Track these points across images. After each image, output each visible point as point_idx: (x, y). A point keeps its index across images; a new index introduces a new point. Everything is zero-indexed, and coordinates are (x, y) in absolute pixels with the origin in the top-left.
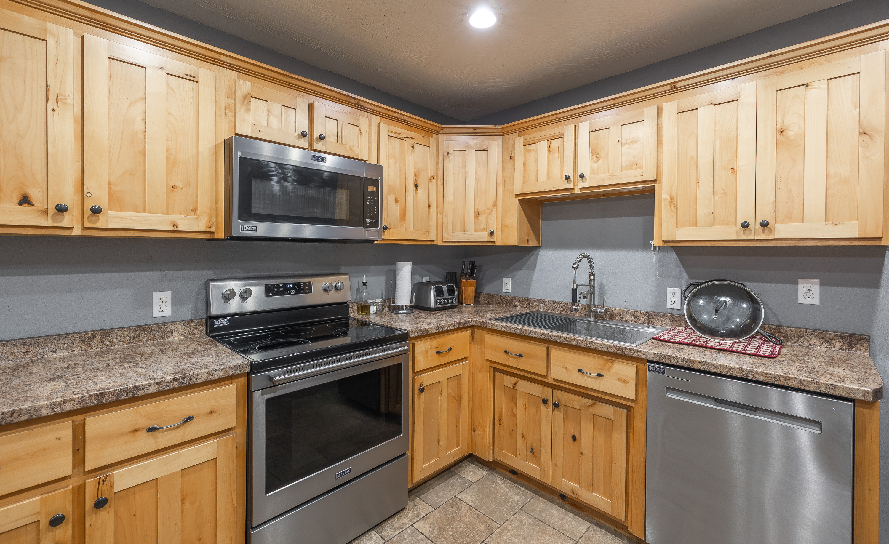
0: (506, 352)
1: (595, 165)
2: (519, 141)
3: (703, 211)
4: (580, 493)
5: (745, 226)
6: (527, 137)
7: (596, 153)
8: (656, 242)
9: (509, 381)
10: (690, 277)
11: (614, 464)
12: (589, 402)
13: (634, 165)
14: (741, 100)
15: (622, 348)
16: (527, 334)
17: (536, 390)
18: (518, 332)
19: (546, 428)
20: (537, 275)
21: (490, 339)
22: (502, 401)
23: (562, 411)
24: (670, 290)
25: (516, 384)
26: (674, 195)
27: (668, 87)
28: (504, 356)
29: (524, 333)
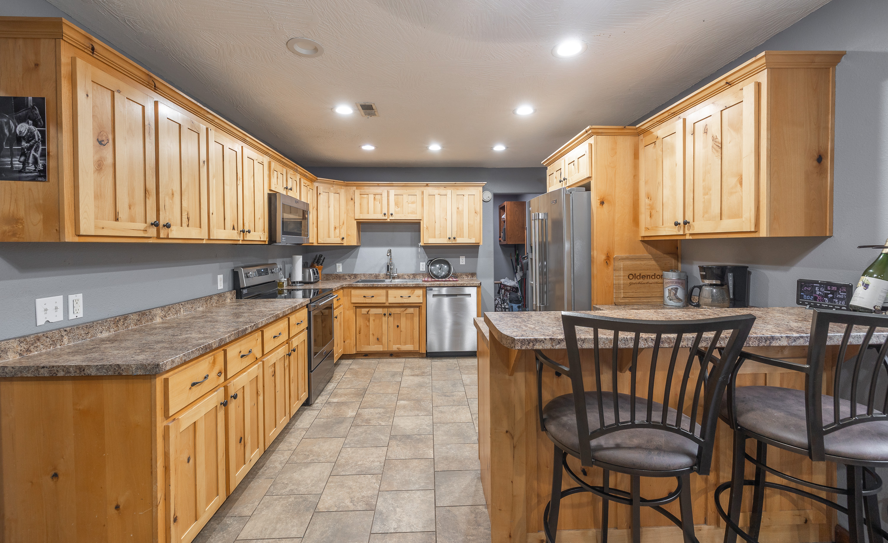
0: (364, 297)
1: (397, 210)
2: (357, 192)
3: (437, 233)
4: (401, 348)
5: (449, 238)
6: (362, 190)
7: (397, 205)
8: (421, 244)
9: (364, 311)
10: (428, 258)
11: (414, 330)
12: (403, 309)
13: (413, 213)
14: (447, 195)
15: (418, 284)
16: (376, 286)
17: (380, 311)
18: (371, 286)
19: (385, 326)
20: (358, 261)
21: (354, 292)
22: (361, 322)
23: (392, 316)
24: (421, 263)
25: (368, 311)
26: (428, 226)
27: (426, 185)
28: (364, 298)
29: (375, 286)
